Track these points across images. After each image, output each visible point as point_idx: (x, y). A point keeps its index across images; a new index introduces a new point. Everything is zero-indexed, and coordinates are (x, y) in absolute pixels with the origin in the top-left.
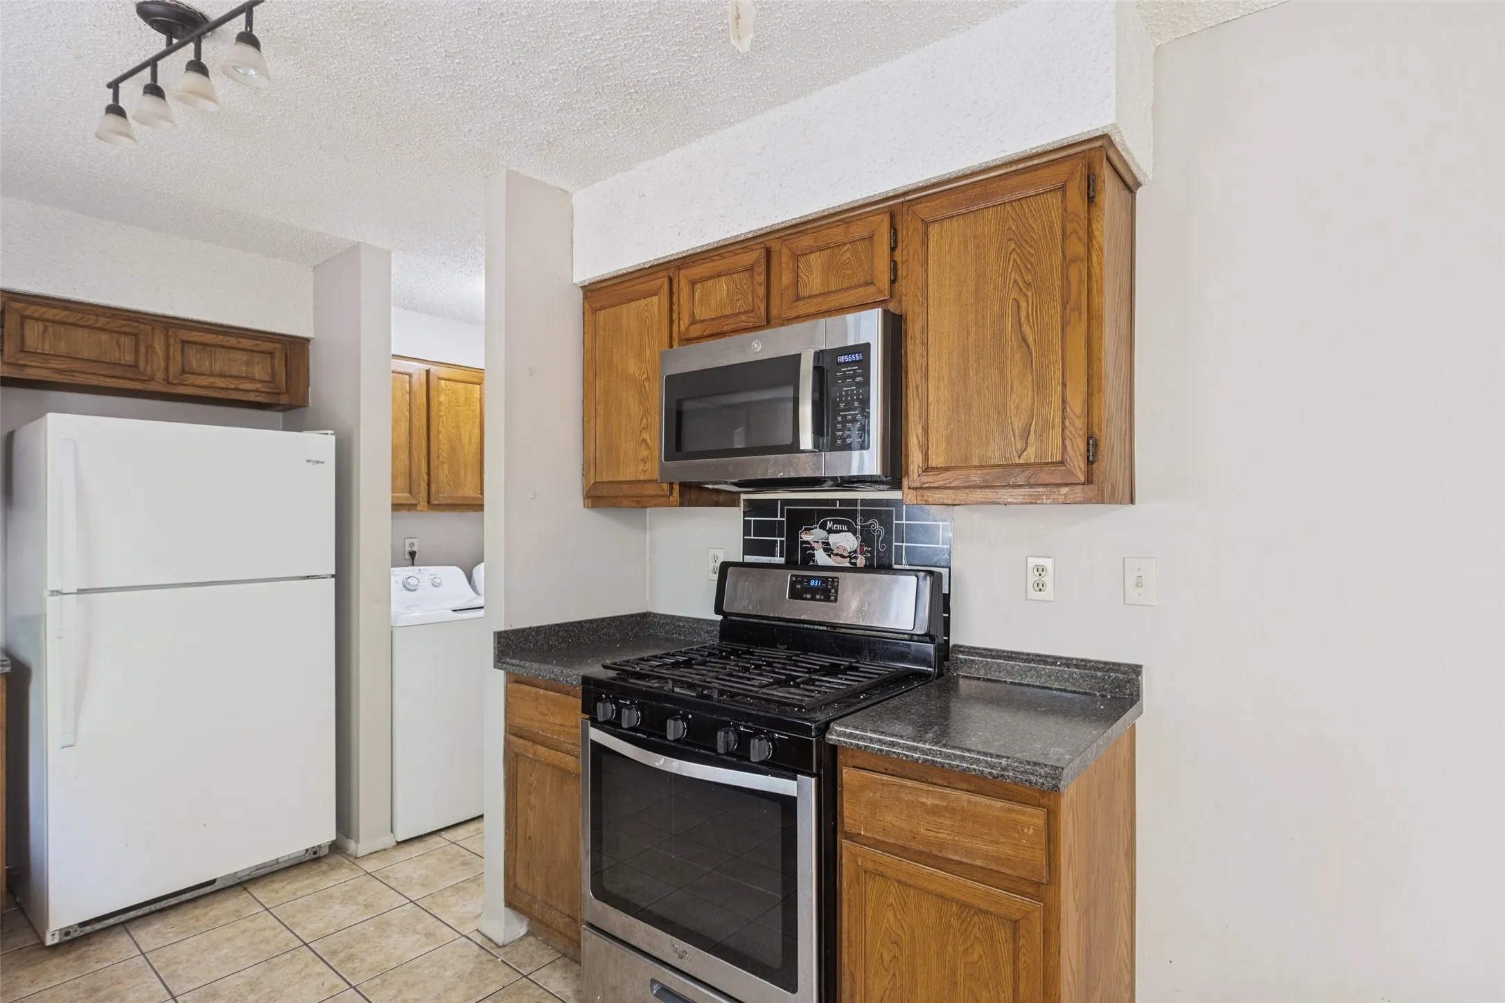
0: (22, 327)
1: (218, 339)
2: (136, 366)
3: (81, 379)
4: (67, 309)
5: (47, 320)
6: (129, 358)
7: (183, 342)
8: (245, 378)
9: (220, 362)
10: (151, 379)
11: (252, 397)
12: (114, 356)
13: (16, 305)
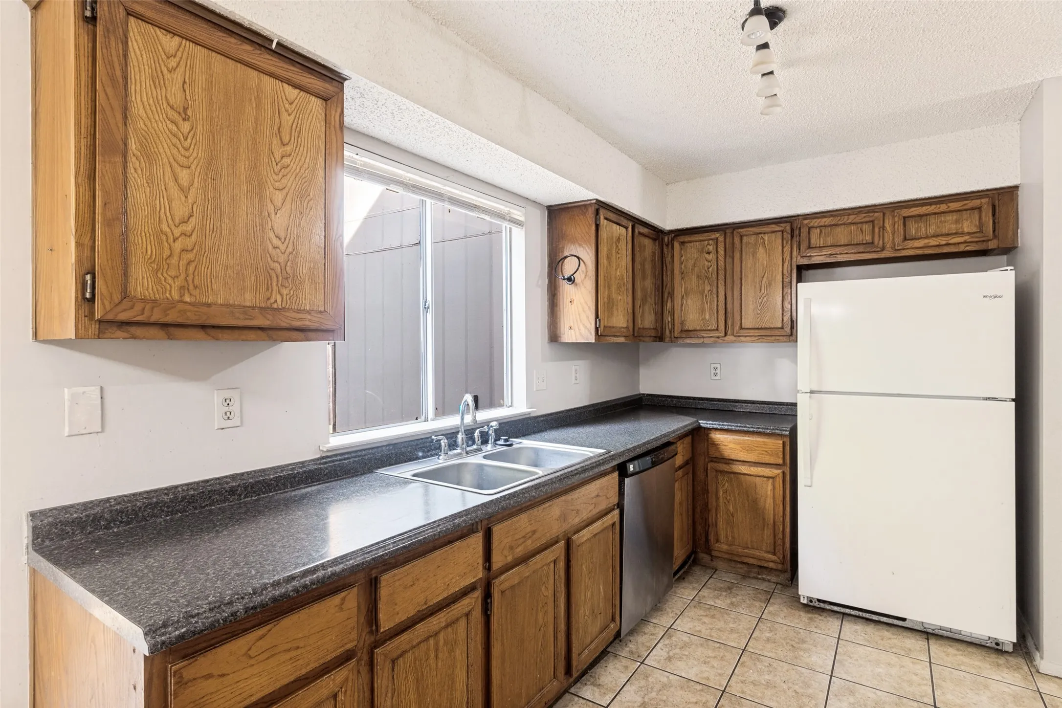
0: (809, 233)
1: (932, 209)
2: (873, 243)
3: (840, 258)
4: (832, 216)
5: (822, 226)
6: (868, 238)
7: (904, 218)
8: (956, 234)
9: (934, 226)
10: (883, 249)
11: (962, 248)
12: (859, 238)
13: (806, 222)
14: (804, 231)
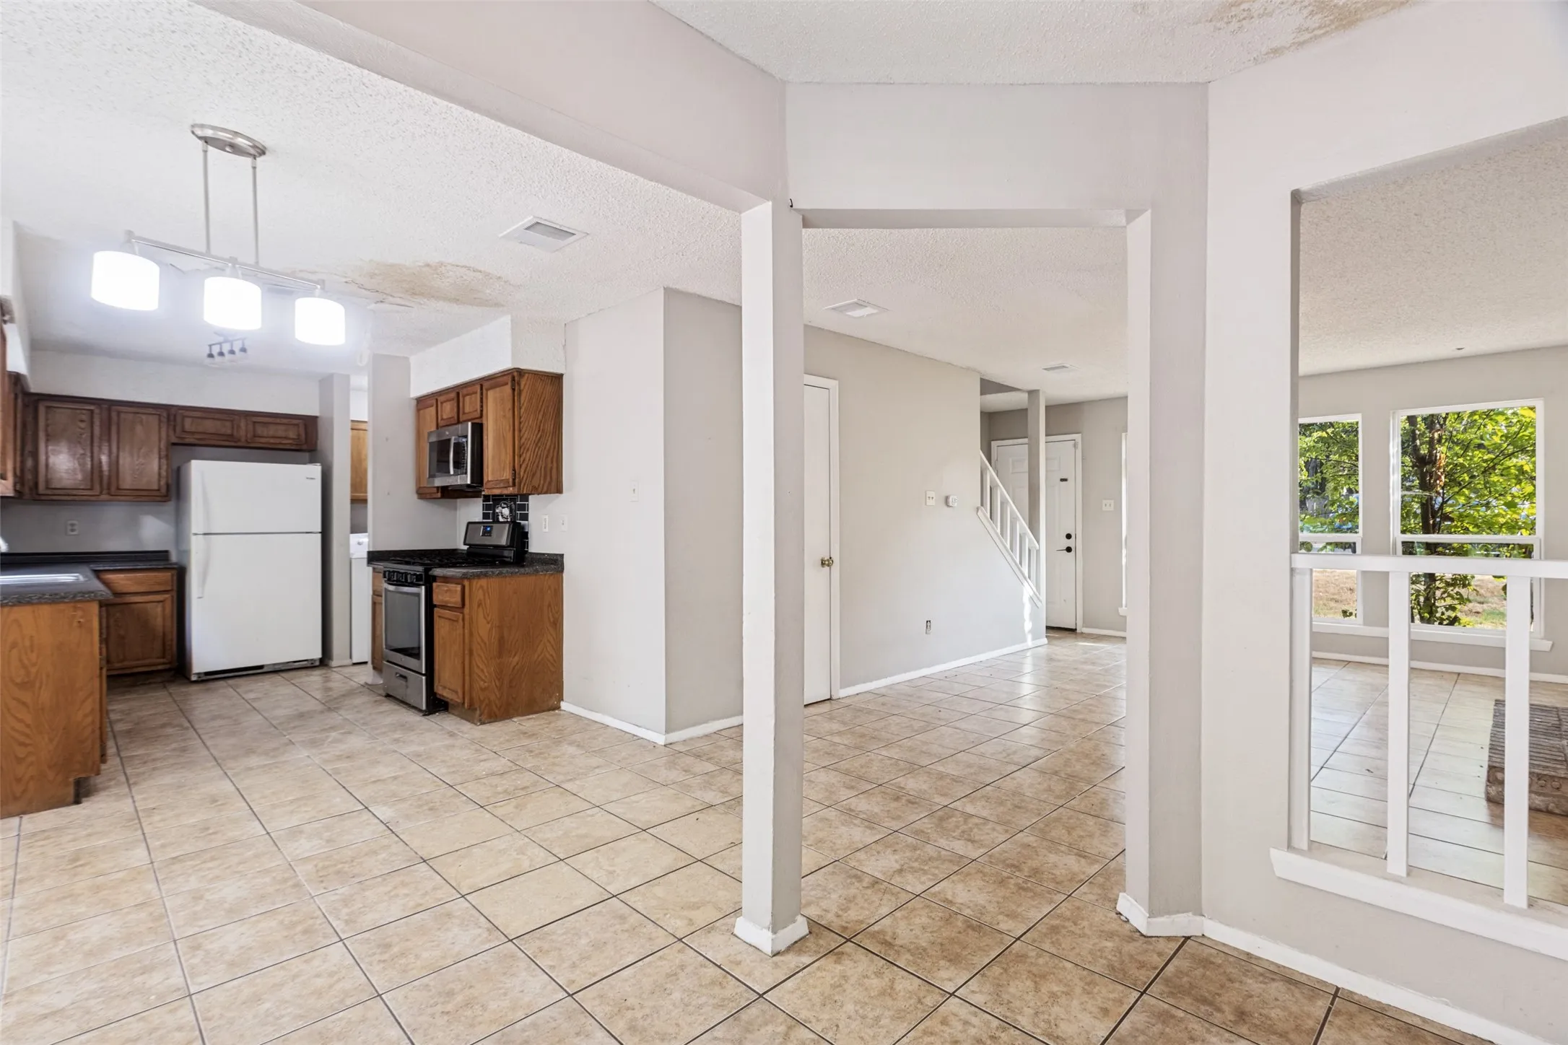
0: (182, 420)
1: (271, 420)
2: (233, 435)
3: (207, 443)
5: (192, 417)
6: (229, 432)
7: (255, 422)
8: (285, 437)
9: (272, 431)
10: (239, 440)
11: (288, 447)
13: (180, 411)
14: (179, 419)
